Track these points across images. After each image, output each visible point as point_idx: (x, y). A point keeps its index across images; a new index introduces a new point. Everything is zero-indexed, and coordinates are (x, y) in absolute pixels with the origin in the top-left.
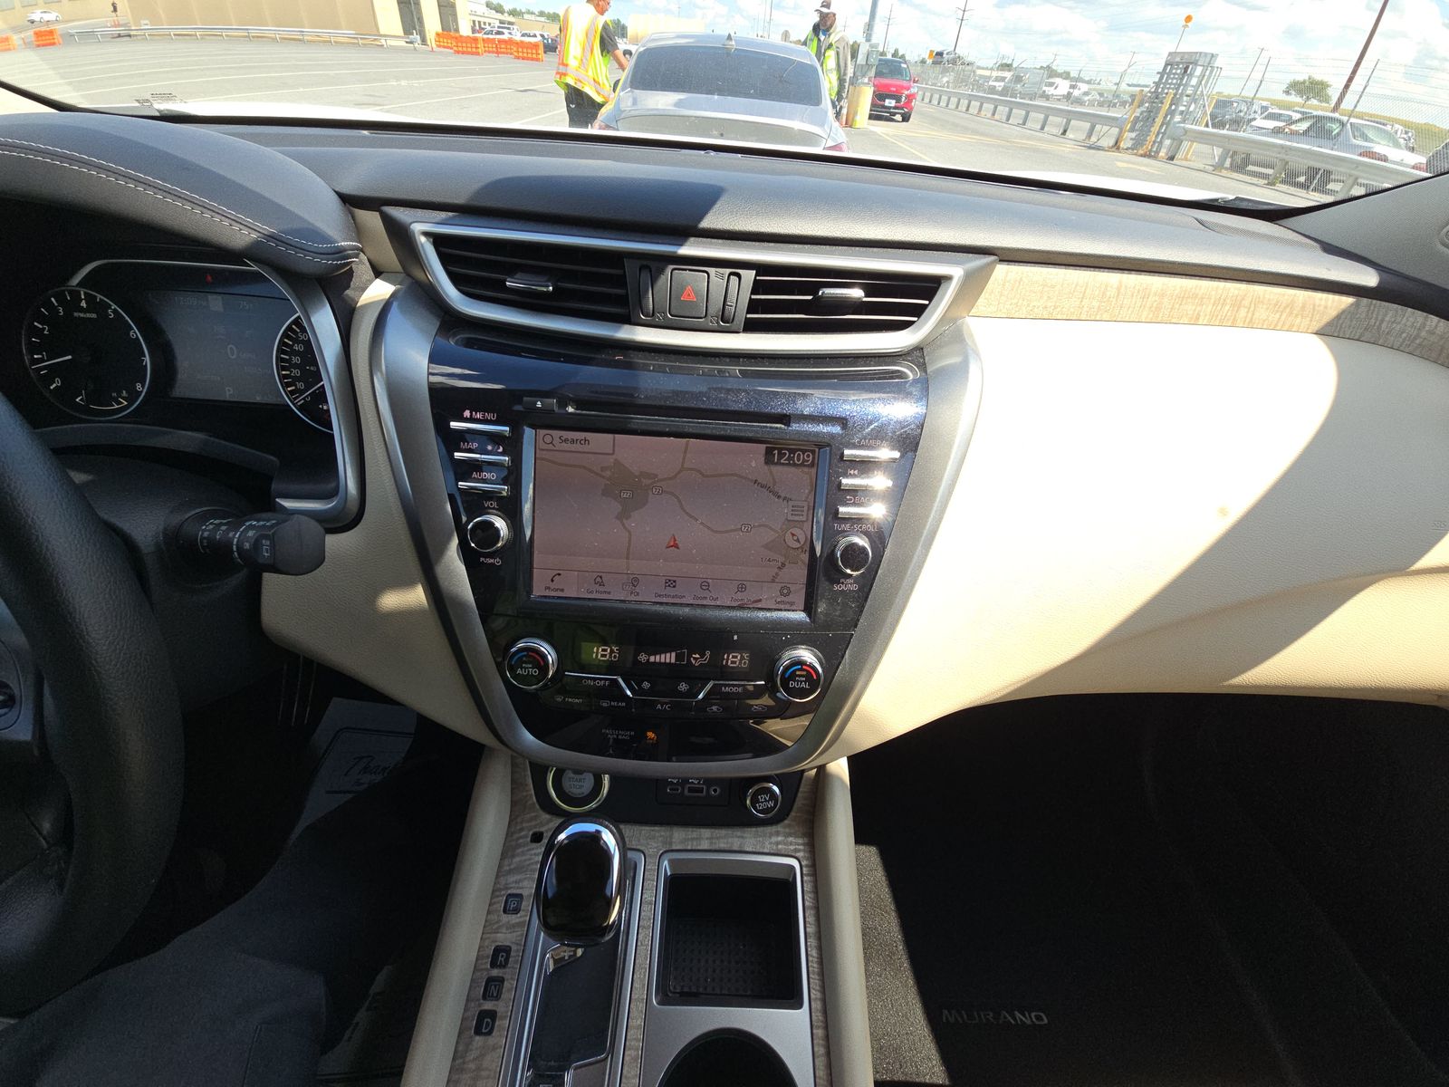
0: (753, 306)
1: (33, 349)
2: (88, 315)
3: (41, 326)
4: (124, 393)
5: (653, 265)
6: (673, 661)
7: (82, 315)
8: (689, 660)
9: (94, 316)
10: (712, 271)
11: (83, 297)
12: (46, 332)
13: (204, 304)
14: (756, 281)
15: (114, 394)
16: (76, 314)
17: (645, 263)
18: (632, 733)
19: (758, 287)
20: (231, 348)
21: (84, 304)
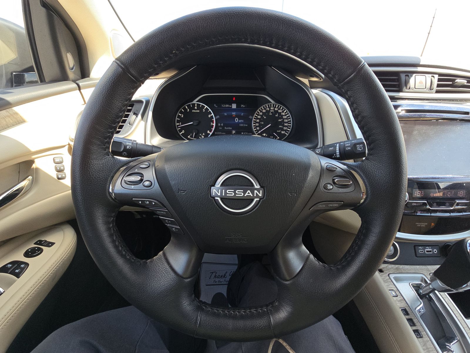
0: (438, 86)
1: (178, 122)
2: (197, 111)
3: (181, 115)
4: (204, 134)
5: (409, 75)
6: (442, 195)
7: (195, 111)
8: (447, 195)
9: (199, 111)
10: (427, 75)
11: (196, 106)
12: (182, 117)
13: (231, 106)
14: (438, 79)
15: (200, 135)
16: (193, 111)
17: (407, 74)
18: (427, 224)
19: (439, 80)
20: (237, 119)
21: (196, 108)
